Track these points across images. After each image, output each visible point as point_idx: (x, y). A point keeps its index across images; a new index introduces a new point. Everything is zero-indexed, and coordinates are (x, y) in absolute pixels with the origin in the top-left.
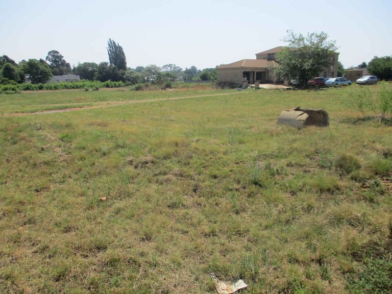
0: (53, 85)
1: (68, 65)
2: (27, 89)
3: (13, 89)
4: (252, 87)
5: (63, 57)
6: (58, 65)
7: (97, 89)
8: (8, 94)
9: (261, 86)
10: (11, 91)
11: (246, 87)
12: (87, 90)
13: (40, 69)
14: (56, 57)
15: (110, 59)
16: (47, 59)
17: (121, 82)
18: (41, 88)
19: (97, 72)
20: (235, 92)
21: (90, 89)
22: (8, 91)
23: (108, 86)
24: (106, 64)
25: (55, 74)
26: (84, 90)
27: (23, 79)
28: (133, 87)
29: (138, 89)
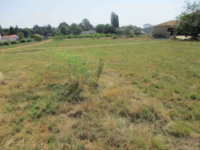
0: (80, 36)
1: (92, 26)
2: (70, 37)
3: (61, 38)
4: (172, 38)
5: (89, 22)
6: (86, 26)
7: (99, 38)
8: (58, 40)
9: (178, 37)
10: (59, 39)
11: (168, 38)
12: (94, 38)
13: (77, 28)
14: (86, 22)
15: (111, 22)
16: (82, 23)
17: (114, 34)
19: (103, 29)
20: (163, 40)
21: (96, 38)
22: (58, 39)
23: (107, 36)
24: (108, 25)
25: (84, 30)
26: (93, 38)
27: (69, 33)
28: (112, 37)
29: (114, 38)
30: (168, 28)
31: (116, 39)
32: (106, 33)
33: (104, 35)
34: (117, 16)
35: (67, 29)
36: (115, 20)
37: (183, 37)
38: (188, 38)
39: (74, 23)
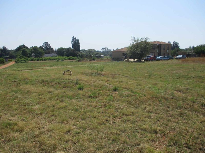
0: (43, 59)
1: (53, 49)
2: (32, 60)
3: (25, 61)
4: (126, 60)
5: (50, 45)
6: (47, 49)
7: (63, 61)
8: (21, 63)
9: (130, 60)
10: (24, 62)
11: (123, 60)
12: (58, 61)
13: (38, 51)
14: (47, 45)
15: (72, 46)
16: (43, 46)
17: (76, 57)
18: (38, 60)
19: (65, 52)
20: (120, 62)
21: (60, 61)
23: (69, 59)
25: (46, 53)
26: (57, 61)
27: (30, 56)
28: (77, 60)
29: (79, 61)
30: (123, 53)
31: (81, 61)
32: (68, 56)
33: (66, 58)
34: (78, 41)
35: (28, 52)
36: (76, 43)
37: (132, 60)
38: (135, 61)
39: (36, 46)
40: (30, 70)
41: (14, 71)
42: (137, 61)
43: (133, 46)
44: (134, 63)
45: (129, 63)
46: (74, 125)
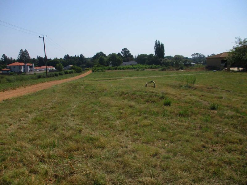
0: (122, 67)
1: (132, 56)
2: (109, 69)
3: (102, 70)
4: (226, 69)
5: (129, 51)
6: (126, 55)
7: (144, 70)
8: (99, 72)
9: (231, 69)
10: (101, 71)
11: (222, 69)
12: (138, 70)
14: (126, 51)
15: (155, 52)
16: (121, 53)
17: (159, 65)
18: (116, 69)
19: (146, 59)
20: (217, 72)
21: (140, 70)
22: (99, 71)
23: (151, 68)
24: (153, 54)
25: (124, 61)
26: (136, 70)
27: (108, 64)
28: (160, 69)
29: (163, 70)
30: (221, 59)
31: (165, 70)
32: (149, 64)
33: (148, 66)
34: (162, 45)
35: (106, 60)
36: (160, 48)
37: (236, 69)
38: (240, 70)
39: (114, 53)
40: (107, 80)
41: (91, 81)
42: (242, 71)
43: (237, 50)
44: (238, 73)
45: (231, 73)
46: (161, 148)
